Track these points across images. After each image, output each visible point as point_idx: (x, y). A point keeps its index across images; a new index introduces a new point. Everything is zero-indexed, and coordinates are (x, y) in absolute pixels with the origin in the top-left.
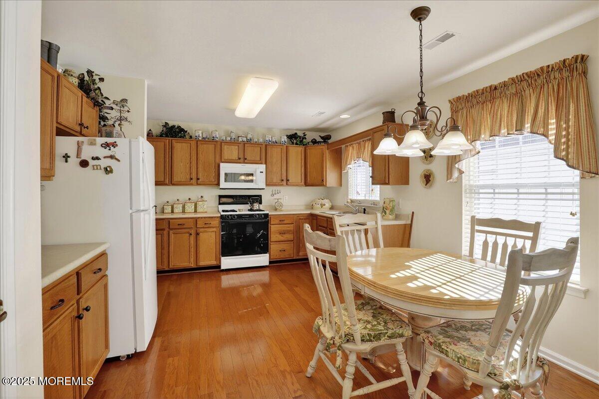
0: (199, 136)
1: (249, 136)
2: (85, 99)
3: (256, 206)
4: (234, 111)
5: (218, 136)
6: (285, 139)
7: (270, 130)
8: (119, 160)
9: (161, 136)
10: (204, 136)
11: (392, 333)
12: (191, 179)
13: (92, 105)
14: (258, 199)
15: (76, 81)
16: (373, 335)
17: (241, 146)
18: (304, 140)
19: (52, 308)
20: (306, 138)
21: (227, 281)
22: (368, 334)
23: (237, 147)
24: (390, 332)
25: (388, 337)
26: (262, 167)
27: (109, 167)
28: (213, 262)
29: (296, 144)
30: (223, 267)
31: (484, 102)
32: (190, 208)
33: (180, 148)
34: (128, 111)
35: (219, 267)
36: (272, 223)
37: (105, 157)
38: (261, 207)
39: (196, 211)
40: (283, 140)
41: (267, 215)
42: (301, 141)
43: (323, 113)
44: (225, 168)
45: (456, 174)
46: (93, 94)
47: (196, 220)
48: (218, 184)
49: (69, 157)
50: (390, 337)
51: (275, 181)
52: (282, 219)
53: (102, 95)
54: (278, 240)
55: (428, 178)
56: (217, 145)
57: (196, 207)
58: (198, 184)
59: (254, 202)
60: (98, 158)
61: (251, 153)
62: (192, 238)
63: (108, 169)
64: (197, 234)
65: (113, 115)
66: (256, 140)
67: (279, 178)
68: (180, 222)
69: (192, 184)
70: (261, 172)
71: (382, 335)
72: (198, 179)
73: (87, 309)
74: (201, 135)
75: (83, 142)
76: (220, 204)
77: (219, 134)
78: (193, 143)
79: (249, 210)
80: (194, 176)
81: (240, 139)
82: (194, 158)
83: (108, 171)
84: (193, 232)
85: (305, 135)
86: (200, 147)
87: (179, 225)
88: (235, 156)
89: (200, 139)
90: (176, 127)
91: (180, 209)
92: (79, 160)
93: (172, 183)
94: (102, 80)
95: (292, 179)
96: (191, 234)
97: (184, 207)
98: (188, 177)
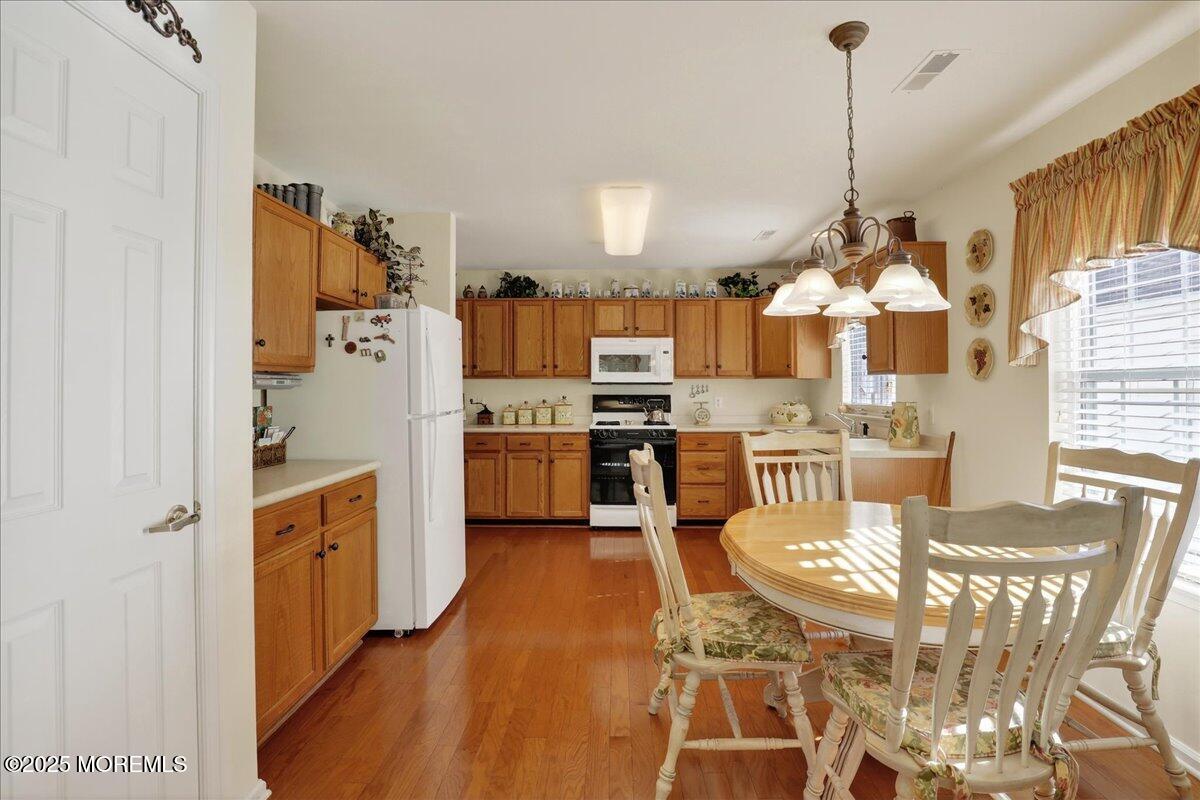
0: (558, 293)
1: (645, 287)
2: (362, 253)
3: (658, 415)
4: (601, 244)
5: (588, 290)
6: (713, 286)
7: (685, 272)
8: (393, 342)
9: (498, 296)
10: (567, 291)
11: (764, 650)
12: (544, 366)
13: (375, 260)
14: (664, 403)
15: (350, 229)
16: (727, 645)
17: (629, 305)
18: (751, 287)
19: (278, 533)
20: (755, 283)
21: (601, 548)
22: (719, 643)
23: (621, 308)
24: (761, 647)
25: (756, 654)
26: (668, 343)
27: (381, 351)
28: (577, 513)
29: (737, 295)
30: (593, 523)
31: (1080, 182)
32: (544, 416)
33: (528, 314)
34: (421, 265)
35: (587, 522)
36: (683, 447)
37: (376, 338)
38: (668, 417)
39: (553, 423)
40: (709, 289)
41: (673, 433)
42: (745, 289)
43: (773, 232)
44: (601, 346)
45: (1028, 349)
46: (374, 245)
47: (549, 436)
48: (588, 376)
49: (332, 339)
50: (762, 656)
51: (693, 368)
52: (702, 441)
53: (393, 243)
54: (694, 480)
55: (981, 358)
56: (587, 305)
57: (553, 415)
58: (555, 376)
59: (653, 409)
60: (367, 340)
61: (648, 316)
62: (543, 467)
63: (380, 355)
64: (551, 462)
65: (404, 272)
66: (656, 293)
67: (702, 362)
68: (524, 439)
69: (545, 376)
70: (665, 352)
71: (745, 650)
72: (555, 367)
73: (334, 547)
74: (560, 291)
75: (349, 317)
76: (595, 410)
77: (591, 287)
78: (548, 305)
79: (645, 423)
80: (549, 361)
81: (628, 294)
82: (549, 331)
83: (380, 357)
84: (544, 457)
85: (755, 277)
86: (559, 309)
87: (521, 444)
88: (618, 325)
89: (560, 296)
90: (522, 279)
91: (529, 419)
92: (346, 342)
93: (515, 374)
94: (390, 220)
95: (727, 364)
96: (540, 461)
97: (534, 416)
98: (540, 363)
